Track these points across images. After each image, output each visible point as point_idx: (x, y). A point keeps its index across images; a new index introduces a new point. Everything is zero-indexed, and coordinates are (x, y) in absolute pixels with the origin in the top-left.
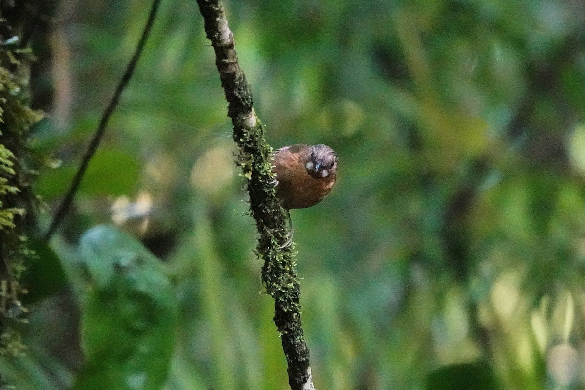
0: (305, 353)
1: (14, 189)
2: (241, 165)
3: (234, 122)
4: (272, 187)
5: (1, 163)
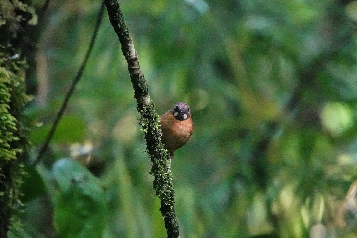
0: (177, 228)
1: (16, 139)
2: (142, 125)
3: (138, 101)
4: (159, 137)
5: (9, 124)
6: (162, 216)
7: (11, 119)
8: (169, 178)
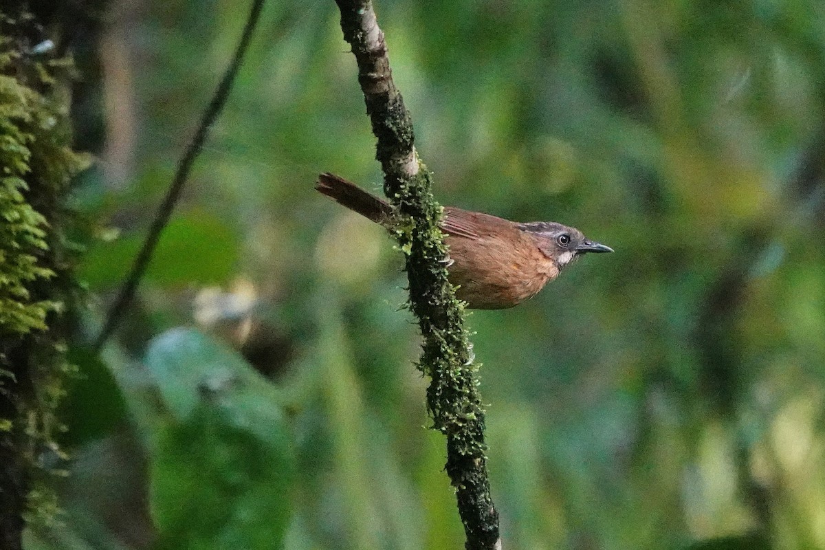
0: (493, 519)
1: (46, 273)
2: (395, 233)
3: (385, 168)
5: (27, 233)
7: (31, 219)
8: (470, 379)
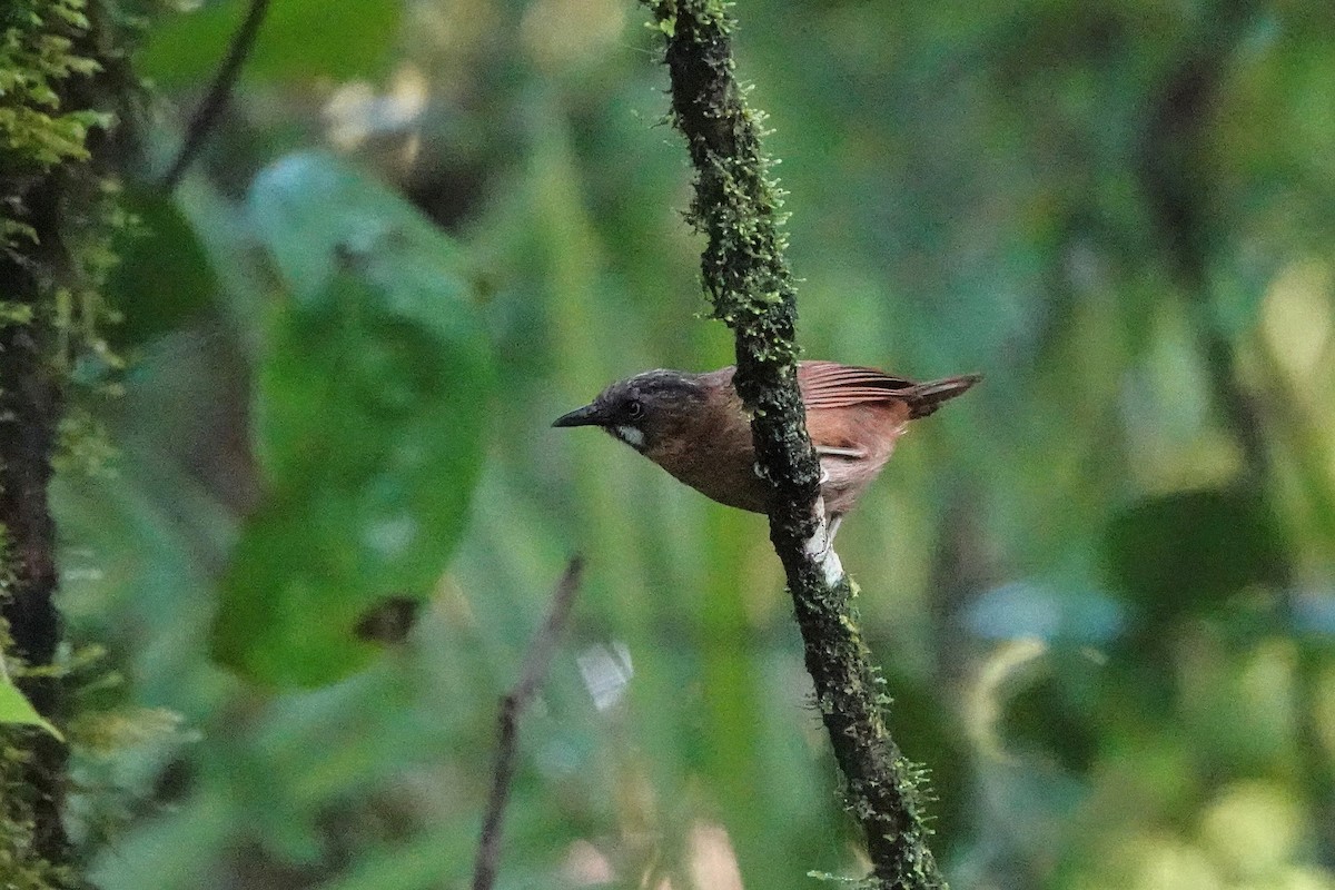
0: (810, 463)
1: (87, 66)
6: (745, 408)
8: (771, 239)
